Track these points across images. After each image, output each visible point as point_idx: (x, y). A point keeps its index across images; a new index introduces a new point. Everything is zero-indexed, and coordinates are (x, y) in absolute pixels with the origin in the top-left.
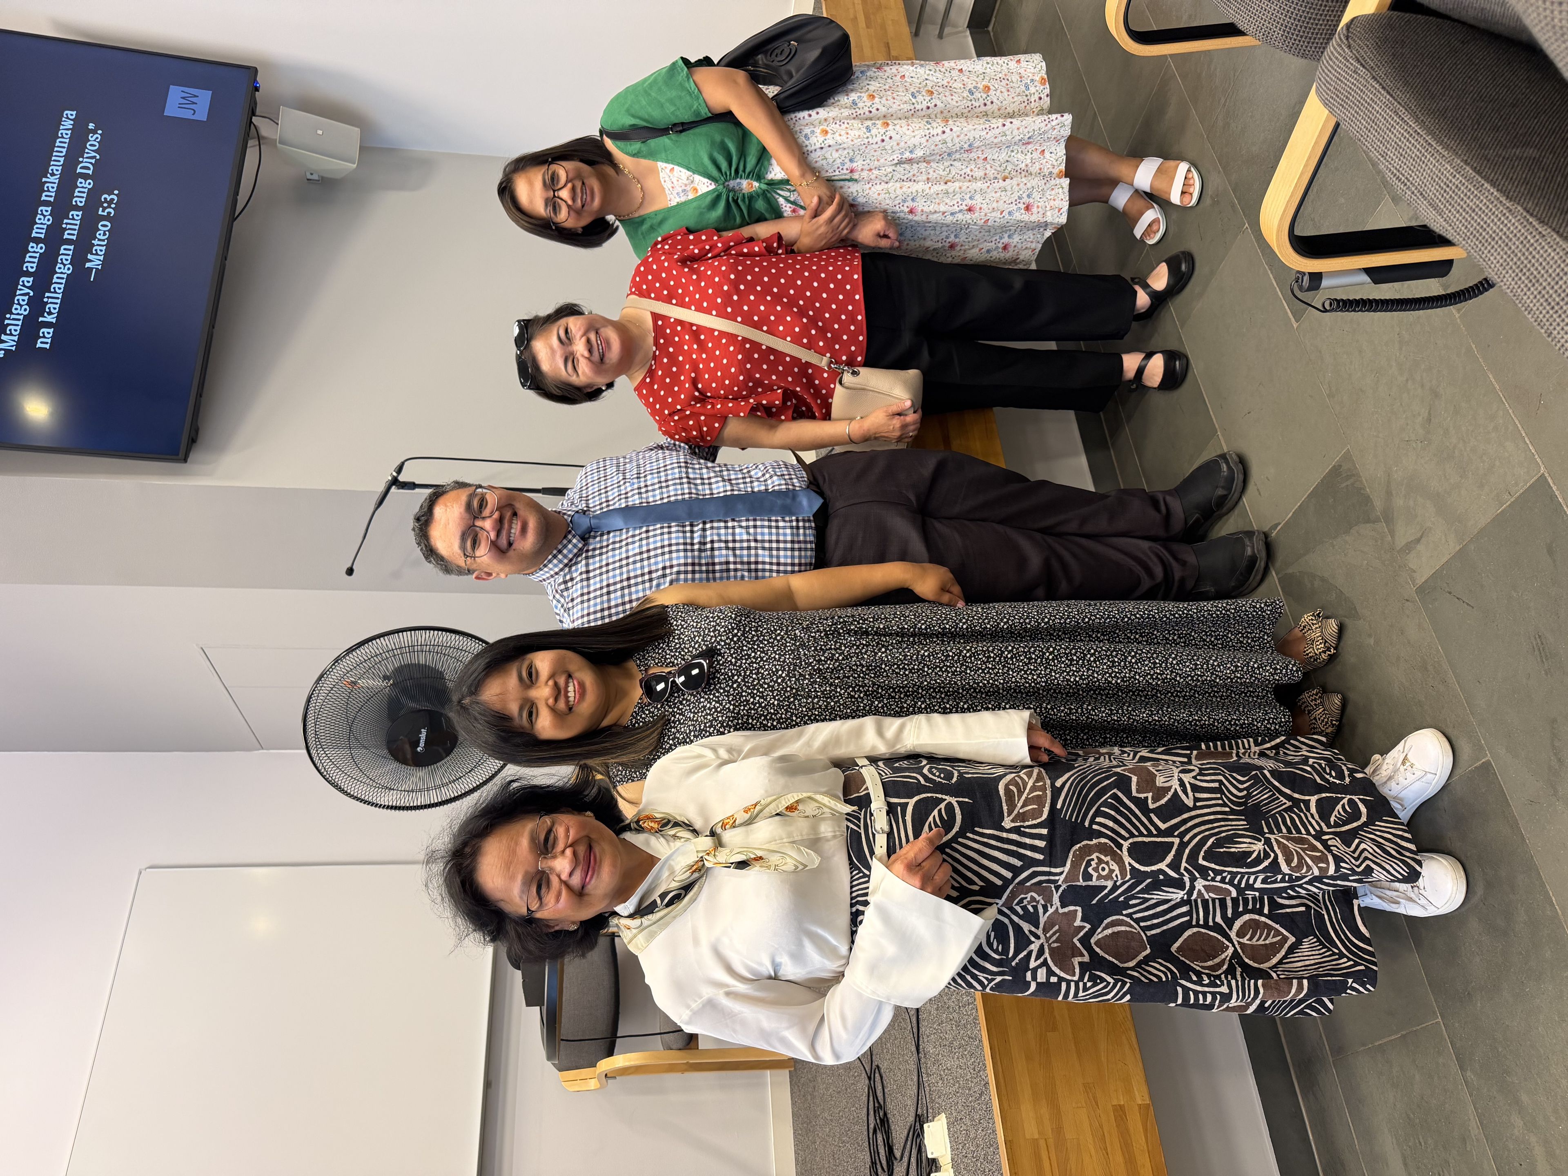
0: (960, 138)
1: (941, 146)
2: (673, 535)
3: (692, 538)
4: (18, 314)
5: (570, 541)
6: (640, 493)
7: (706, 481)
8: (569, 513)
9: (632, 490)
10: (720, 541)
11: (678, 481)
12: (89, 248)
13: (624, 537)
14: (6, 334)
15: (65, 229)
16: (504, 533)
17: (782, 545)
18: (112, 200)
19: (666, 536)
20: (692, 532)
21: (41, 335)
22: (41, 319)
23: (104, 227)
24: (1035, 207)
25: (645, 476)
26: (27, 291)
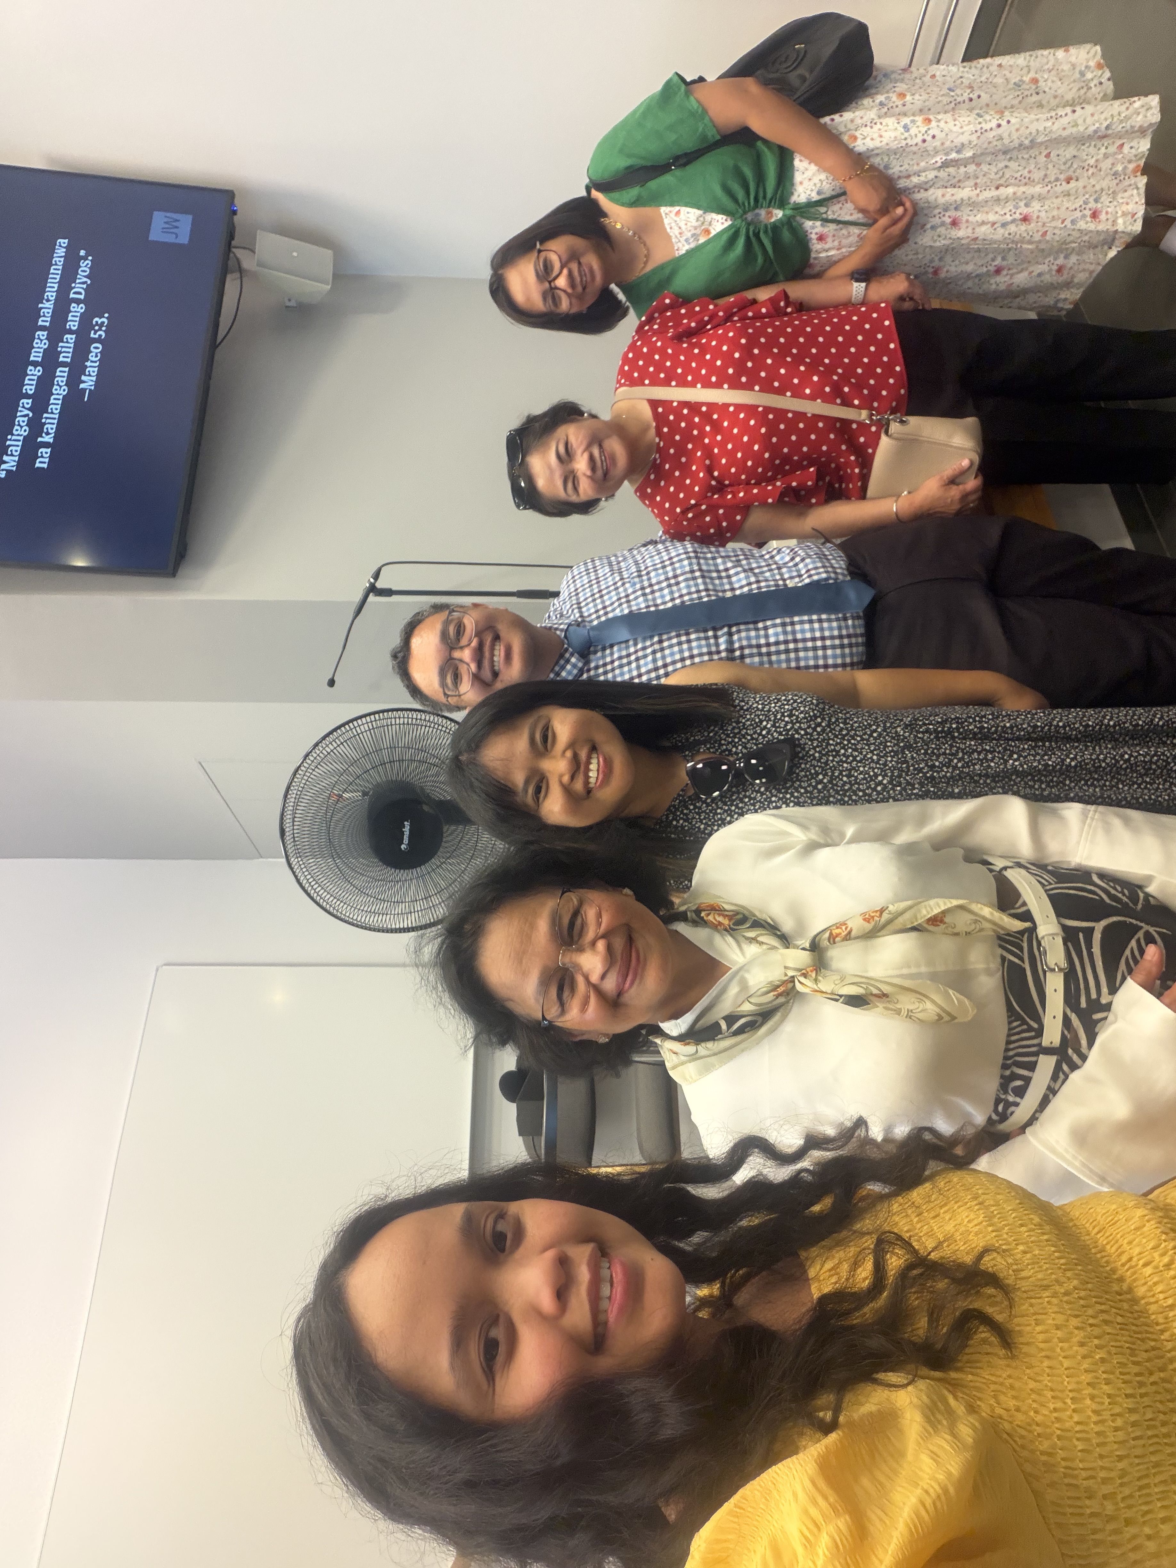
0: (1021, 132)
1: (995, 143)
2: (694, 644)
3: (717, 645)
4: (18, 435)
5: (568, 661)
6: (644, 595)
7: (723, 574)
8: (562, 627)
9: (634, 592)
10: (750, 646)
11: (689, 576)
12: (82, 370)
13: (632, 650)
14: (7, 455)
15: (61, 352)
16: (486, 663)
17: (828, 643)
18: (103, 323)
19: (685, 646)
20: (716, 637)
21: (40, 455)
22: (39, 439)
23: (96, 349)
24: (1104, 212)
25: (648, 573)
26: (26, 412)
